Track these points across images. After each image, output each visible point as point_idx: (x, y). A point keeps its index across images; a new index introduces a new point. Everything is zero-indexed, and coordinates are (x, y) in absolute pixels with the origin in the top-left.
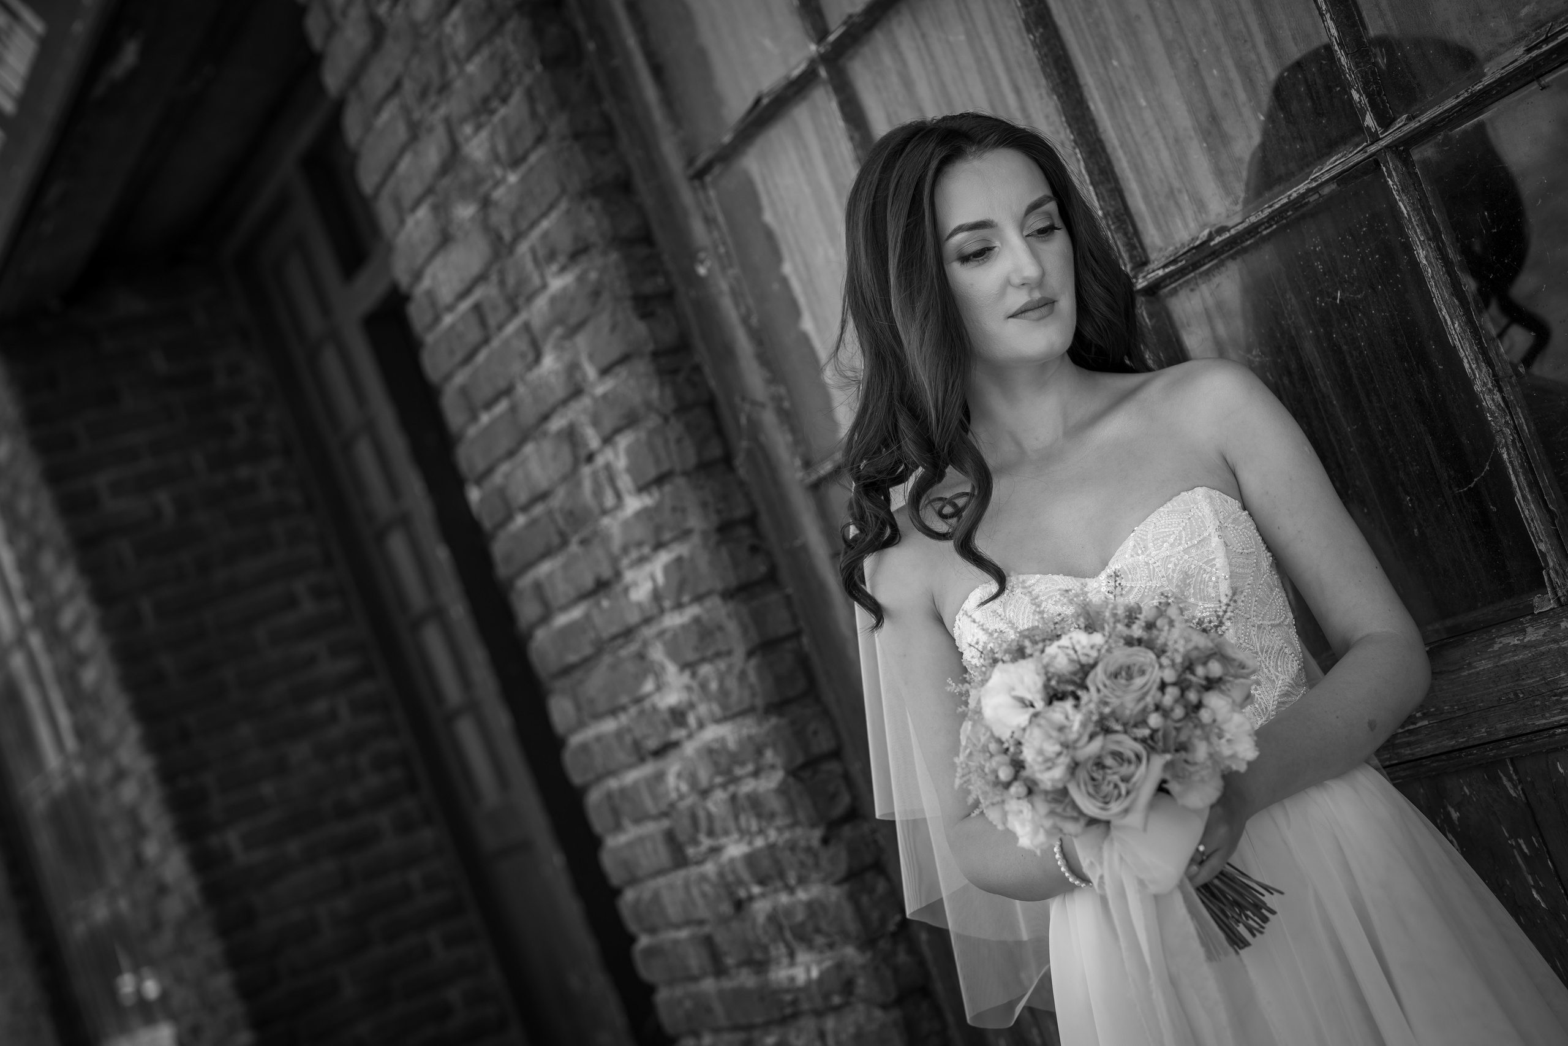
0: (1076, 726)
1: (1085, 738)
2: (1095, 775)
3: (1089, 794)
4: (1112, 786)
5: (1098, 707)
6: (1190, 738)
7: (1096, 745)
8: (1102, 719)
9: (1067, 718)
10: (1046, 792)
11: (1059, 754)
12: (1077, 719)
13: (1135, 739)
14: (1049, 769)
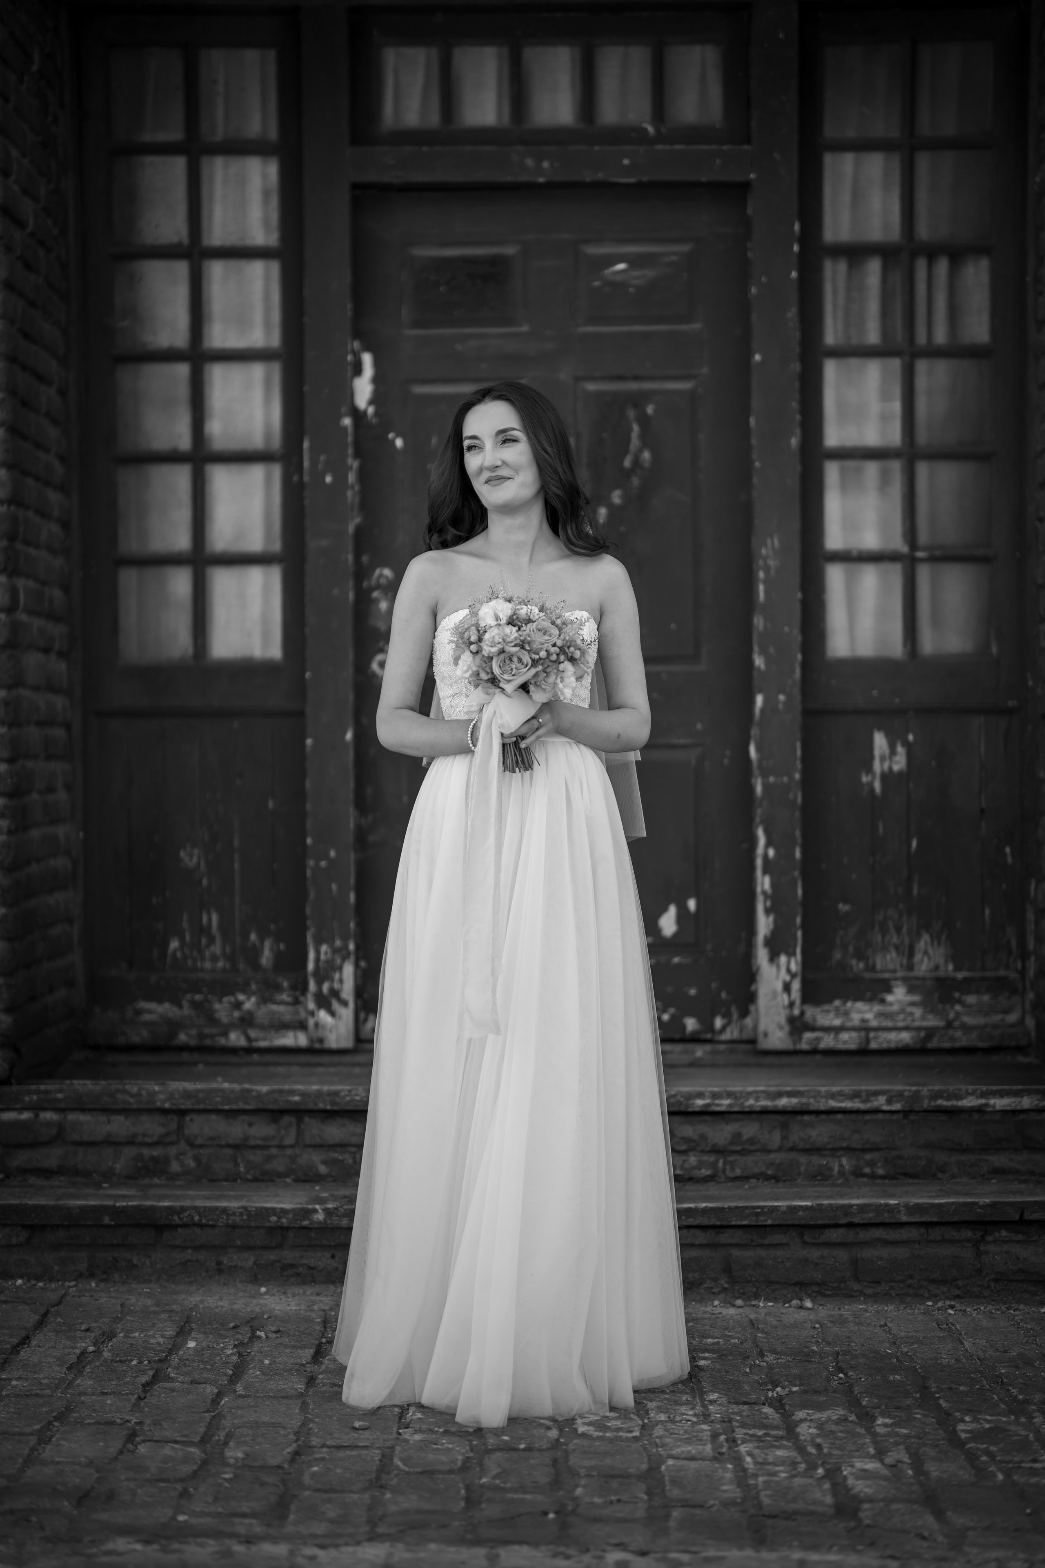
0: (513, 637)
1: (513, 644)
2: (506, 660)
3: (500, 666)
4: (510, 668)
5: (525, 635)
6: (550, 671)
7: (516, 649)
8: (523, 641)
9: (511, 633)
10: (483, 656)
11: (499, 643)
12: (515, 635)
13: (531, 658)
14: (492, 646)
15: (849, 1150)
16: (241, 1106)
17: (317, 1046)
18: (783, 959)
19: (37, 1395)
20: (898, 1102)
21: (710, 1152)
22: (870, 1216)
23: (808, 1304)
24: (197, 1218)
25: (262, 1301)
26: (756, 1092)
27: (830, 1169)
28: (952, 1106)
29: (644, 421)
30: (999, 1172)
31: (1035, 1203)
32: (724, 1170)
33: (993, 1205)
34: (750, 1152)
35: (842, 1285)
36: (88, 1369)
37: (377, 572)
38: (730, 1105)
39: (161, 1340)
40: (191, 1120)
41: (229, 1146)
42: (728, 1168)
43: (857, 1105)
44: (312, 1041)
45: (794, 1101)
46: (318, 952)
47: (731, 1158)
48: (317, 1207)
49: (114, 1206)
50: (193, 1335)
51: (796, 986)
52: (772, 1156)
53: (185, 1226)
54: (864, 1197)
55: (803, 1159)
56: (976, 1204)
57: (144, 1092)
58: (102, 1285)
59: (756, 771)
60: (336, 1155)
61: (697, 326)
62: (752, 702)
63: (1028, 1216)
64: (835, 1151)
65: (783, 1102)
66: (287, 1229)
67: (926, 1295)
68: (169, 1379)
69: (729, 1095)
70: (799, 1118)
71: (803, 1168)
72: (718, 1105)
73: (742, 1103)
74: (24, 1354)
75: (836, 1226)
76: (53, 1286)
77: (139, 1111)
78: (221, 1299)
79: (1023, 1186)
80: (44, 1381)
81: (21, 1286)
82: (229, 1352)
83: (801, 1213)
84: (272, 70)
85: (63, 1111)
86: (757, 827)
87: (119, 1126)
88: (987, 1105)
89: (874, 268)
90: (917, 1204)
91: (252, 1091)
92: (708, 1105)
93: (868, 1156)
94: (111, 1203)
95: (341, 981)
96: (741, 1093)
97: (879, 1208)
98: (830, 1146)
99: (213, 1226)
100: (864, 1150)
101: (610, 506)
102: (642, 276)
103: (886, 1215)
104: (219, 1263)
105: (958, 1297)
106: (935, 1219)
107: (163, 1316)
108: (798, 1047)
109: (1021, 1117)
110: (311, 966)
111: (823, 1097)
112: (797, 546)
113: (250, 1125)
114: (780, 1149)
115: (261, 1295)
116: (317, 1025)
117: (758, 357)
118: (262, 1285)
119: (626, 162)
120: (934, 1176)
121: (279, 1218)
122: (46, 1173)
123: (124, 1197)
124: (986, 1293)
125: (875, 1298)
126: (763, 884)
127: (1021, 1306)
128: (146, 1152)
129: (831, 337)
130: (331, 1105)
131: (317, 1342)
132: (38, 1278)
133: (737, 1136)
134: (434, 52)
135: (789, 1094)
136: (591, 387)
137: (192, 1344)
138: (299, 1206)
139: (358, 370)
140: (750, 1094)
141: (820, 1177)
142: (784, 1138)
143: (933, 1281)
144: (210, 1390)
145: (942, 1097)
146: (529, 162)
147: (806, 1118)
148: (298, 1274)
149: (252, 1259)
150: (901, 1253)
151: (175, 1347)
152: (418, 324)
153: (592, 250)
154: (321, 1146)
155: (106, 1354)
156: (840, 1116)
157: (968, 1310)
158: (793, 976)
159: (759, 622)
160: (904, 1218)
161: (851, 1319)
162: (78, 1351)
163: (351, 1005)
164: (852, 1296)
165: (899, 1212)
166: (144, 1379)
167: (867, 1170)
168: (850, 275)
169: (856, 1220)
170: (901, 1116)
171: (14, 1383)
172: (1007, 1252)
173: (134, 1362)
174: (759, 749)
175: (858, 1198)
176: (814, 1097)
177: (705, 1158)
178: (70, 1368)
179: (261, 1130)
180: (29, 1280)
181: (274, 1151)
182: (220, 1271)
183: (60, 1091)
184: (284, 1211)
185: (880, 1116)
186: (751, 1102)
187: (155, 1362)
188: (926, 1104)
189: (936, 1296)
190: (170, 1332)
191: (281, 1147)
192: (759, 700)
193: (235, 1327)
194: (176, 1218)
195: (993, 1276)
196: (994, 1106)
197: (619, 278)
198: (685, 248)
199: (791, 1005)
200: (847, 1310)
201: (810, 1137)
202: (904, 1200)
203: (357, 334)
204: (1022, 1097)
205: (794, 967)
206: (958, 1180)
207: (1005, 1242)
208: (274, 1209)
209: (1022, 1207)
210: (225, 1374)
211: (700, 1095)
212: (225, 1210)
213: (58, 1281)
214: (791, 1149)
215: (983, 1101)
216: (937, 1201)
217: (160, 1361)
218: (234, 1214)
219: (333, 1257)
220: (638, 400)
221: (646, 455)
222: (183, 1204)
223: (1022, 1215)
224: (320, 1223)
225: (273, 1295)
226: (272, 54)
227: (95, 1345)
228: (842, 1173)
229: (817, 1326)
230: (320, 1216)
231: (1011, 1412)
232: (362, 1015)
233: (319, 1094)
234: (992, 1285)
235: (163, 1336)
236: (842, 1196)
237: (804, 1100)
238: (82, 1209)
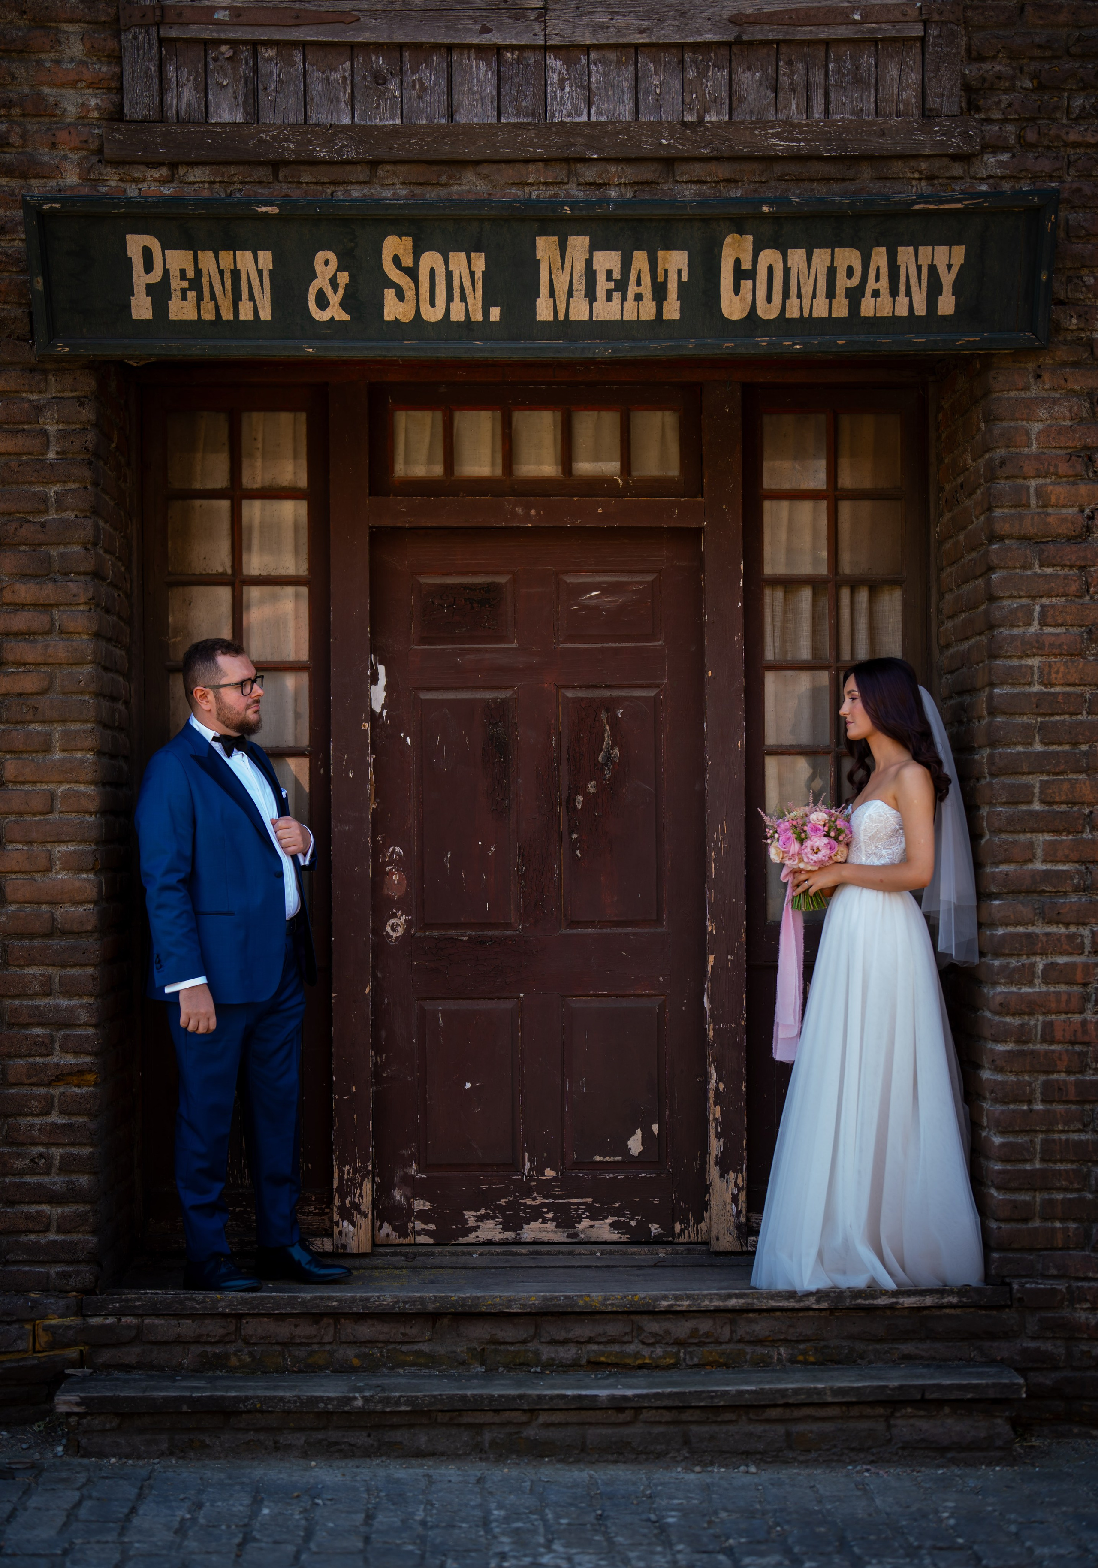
15: (786, 1341)
16: (289, 1310)
17: (341, 1251)
18: (732, 1175)
19: (157, 1555)
20: (825, 1301)
21: (672, 1344)
22: (802, 1398)
23: (753, 1469)
24: (259, 1406)
25: (314, 1474)
26: (710, 1294)
27: (771, 1357)
28: (870, 1304)
29: (614, 723)
30: (907, 1358)
31: (934, 1385)
32: (684, 1359)
33: (901, 1387)
34: (705, 1344)
35: (780, 1454)
36: (190, 1533)
37: (391, 849)
38: (689, 1306)
39: (241, 1508)
40: (247, 1323)
41: (278, 1343)
42: (687, 1357)
43: (792, 1304)
44: (336, 1246)
45: (741, 1301)
46: (341, 1172)
47: (689, 1350)
48: (357, 1395)
49: (191, 1396)
50: (266, 1503)
51: (743, 1197)
52: (724, 1347)
53: (249, 1412)
54: (797, 1382)
55: (749, 1349)
56: (886, 1387)
57: (208, 1300)
58: (181, 1462)
59: (709, 1020)
60: (367, 1350)
61: (660, 643)
62: (705, 961)
63: (929, 1396)
64: (774, 1342)
65: (732, 1303)
66: (332, 1413)
67: (848, 1461)
68: (255, 1540)
69: (689, 1297)
70: (745, 1315)
71: (748, 1357)
72: (679, 1306)
73: (699, 1304)
74: (136, 1521)
75: (775, 1406)
76: (141, 1463)
77: (205, 1316)
78: (280, 1472)
79: (925, 1370)
80: (160, 1543)
81: (113, 1464)
82: (297, 1517)
83: (747, 1396)
84: (303, 429)
85: (141, 1316)
86: (710, 1066)
87: (187, 1328)
88: (897, 1303)
89: (806, 595)
90: (840, 1388)
91: (299, 1298)
92: (672, 1306)
93: (801, 1347)
94: (188, 1394)
95: (361, 1195)
96: (698, 1295)
97: (810, 1392)
98: (770, 1339)
99: (271, 1412)
100: (798, 1342)
101: (586, 795)
102: (611, 602)
103: (815, 1396)
104: (276, 1442)
105: (872, 1462)
106: (854, 1400)
107: (237, 1487)
108: (744, 1249)
109: (925, 1313)
110: (335, 1184)
111: (764, 1298)
112: (743, 831)
113: (296, 1326)
114: (730, 1341)
115: (312, 1468)
116: (340, 1233)
117: (710, 674)
118: (312, 1460)
119: (600, 511)
120: (855, 1362)
121: (326, 1404)
122: (127, 1368)
123: (197, 1388)
124: (895, 1458)
125: (806, 1463)
126: (715, 1115)
127: (923, 1469)
128: (209, 1349)
129: (770, 654)
130: (363, 1309)
131: (365, 1507)
132: (128, 1457)
133: (694, 1332)
134: (439, 415)
135: (737, 1296)
136: (570, 694)
137: (266, 1511)
138: (342, 1395)
139: (375, 680)
140: (705, 1296)
141: (763, 1364)
142: (732, 1332)
143: (852, 1450)
144: (291, 1548)
145: (861, 1297)
146: (519, 510)
147: (751, 1315)
148: (341, 1450)
149: (304, 1438)
150: (828, 1427)
151: (254, 1513)
152: (423, 641)
153: (570, 579)
154: (355, 1343)
155: (202, 1521)
156: (778, 1314)
157: (881, 1472)
158: (740, 1189)
159: (710, 894)
160: (830, 1399)
161: (787, 1481)
162: (178, 1519)
163: (370, 1216)
164: (789, 1463)
165: (825, 1394)
166: (237, 1540)
167: (801, 1358)
168: (785, 600)
169: (791, 1401)
170: (828, 1312)
171: (137, 1545)
172: (912, 1425)
173: (223, 1527)
174: (711, 1001)
175: (792, 1382)
176: (757, 1298)
177: (669, 1349)
178: (176, 1532)
179: (305, 1330)
180: (120, 1459)
181: (315, 1347)
182: (277, 1449)
183: (139, 1299)
184: (330, 1399)
185: (811, 1313)
186: (707, 1302)
187: (241, 1526)
188: (848, 1303)
189: (855, 1461)
190: (247, 1501)
191: (321, 1344)
192: (711, 958)
193: (298, 1497)
194: (241, 1405)
195: (900, 1445)
196: (902, 1304)
197: (594, 603)
198: (650, 578)
199: (739, 1213)
200: (785, 1474)
201: (754, 1331)
202: (830, 1384)
203: (373, 650)
204: (925, 1296)
205: (740, 1182)
206: (874, 1365)
207: (910, 1417)
208: (321, 1397)
209: (923, 1389)
210: (299, 1535)
211: (665, 1298)
212: (281, 1399)
213: (144, 1459)
214: (740, 1341)
215: (894, 1300)
216: (855, 1385)
217: (245, 1525)
218: (289, 1402)
219: (369, 1436)
220: (610, 705)
221: (617, 751)
222: (247, 1394)
223: (923, 1395)
224: (360, 1408)
225: (321, 1468)
226: (303, 416)
227: (189, 1512)
228: (780, 1360)
229: (760, 1488)
230: (359, 1403)
231: (907, 1555)
232: (378, 1223)
233: (353, 1300)
234: (900, 1452)
235: (241, 1505)
236: (780, 1381)
237: (749, 1301)
238: (163, 1398)
